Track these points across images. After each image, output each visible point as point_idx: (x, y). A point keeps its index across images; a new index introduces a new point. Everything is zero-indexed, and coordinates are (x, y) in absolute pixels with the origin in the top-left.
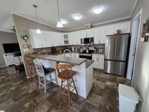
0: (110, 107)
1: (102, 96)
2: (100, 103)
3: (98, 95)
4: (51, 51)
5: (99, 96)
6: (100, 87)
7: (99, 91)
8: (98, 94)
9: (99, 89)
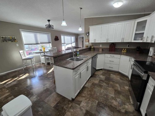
0: (39, 111)
1: (53, 108)
2: (47, 103)
3: (57, 103)
4: (109, 47)
5: (55, 104)
6: (68, 111)
7: (63, 108)
8: (58, 105)
9: (65, 107)
